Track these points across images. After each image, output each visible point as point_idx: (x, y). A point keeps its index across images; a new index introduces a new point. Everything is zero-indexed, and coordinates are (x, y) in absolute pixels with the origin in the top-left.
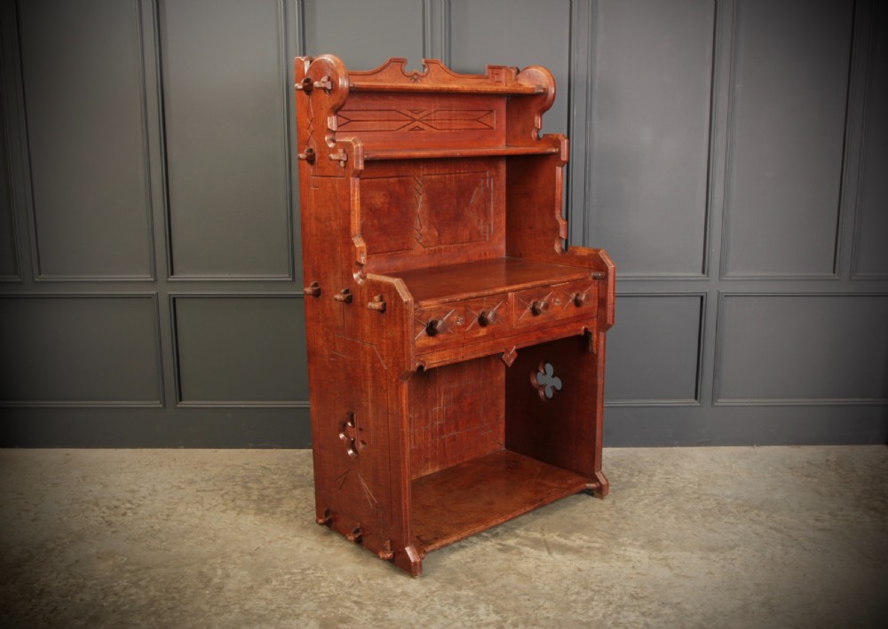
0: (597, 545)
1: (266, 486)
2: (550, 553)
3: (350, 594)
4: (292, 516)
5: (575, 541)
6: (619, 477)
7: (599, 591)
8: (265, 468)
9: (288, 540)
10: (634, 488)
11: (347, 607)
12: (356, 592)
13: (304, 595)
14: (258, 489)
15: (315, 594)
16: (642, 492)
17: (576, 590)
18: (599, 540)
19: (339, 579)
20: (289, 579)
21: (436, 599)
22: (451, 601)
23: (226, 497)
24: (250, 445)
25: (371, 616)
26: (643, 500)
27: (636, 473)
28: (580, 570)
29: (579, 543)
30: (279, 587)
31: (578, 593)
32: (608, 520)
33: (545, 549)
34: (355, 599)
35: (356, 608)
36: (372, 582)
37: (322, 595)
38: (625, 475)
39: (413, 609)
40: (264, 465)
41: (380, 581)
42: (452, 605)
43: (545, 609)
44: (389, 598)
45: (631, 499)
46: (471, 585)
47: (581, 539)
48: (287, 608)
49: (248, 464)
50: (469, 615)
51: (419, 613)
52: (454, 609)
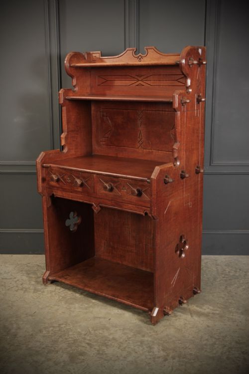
0: (217, 312)
1: (39, 276)
2: (192, 316)
3: (85, 339)
4: (53, 293)
5: (205, 309)
6: (229, 272)
7: (219, 339)
8: (38, 266)
9: (51, 307)
10: (238, 279)
11: (83, 347)
12: (88, 338)
13: (61, 339)
14: (35, 278)
15: (66, 339)
16: (241, 282)
17: (207, 338)
18: (218, 309)
19: (79, 330)
20: (52, 330)
21: (131, 342)
22: (139, 344)
23: (18, 282)
24: (30, 252)
25: (96, 352)
26: (242, 286)
27: (238, 270)
28: (208, 326)
29: (207, 310)
30: (46, 335)
31: (207, 340)
32: (223, 298)
33: (189, 314)
34: (88, 342)
35: (88, 347)
36: (97, 332)
37: (70, 339)
38: (232, 271)
39: (119, 348)
40: (38, 264)
41: (101, 332)
42: (140, 346)
43: (189, 349)
44: (106, 342)
45: (236, 285)
46: (150, 334)
47: (208, 308)
48: (52, 347)
49: (29, 264)
50: (149, 352)
51: (122, 350)
52: (141, 348)
